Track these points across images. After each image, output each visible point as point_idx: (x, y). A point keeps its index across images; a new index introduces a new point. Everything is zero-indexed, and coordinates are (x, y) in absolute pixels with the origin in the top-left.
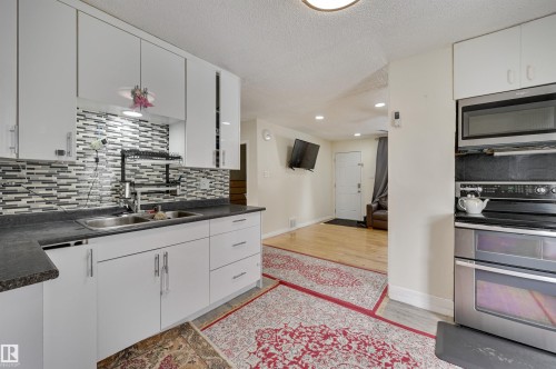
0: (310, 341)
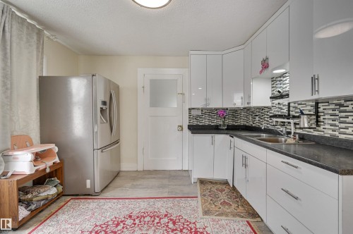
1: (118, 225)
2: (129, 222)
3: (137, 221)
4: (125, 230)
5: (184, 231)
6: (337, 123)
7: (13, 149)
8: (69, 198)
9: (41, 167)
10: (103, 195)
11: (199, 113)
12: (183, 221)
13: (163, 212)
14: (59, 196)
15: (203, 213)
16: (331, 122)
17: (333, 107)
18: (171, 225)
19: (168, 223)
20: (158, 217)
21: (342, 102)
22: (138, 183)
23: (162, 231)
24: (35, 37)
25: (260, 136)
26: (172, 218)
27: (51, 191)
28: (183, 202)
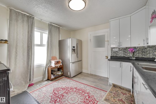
0: (67, 90)
1: (71, 89)
2: (75, 90)
3: (77, 91)
4: (72, 92)
5: (91, 102)
7: (52, 60)
8: (64, 77)
9: (57, 66)
10: (73, 79)
11: (117, 50)
12: (93, 98)
13: (88, 91)
14: (62, 75)
15: (105, 99)
18: (87, 97)
19: (87, 96)
20: (85, 92)
22: (86, 78)
23: (83, 98)
24: (57, 30)
26: (89, 95)
27: (60, 73)
28: (98, 91)
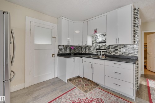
6: (115, 51)
11: (62, 47)
12: (82, 100)
13: (70, 102)
15: (85, 92)
16: (113, 51)
17: (114, 47)
21: (116, 45)
25: (90, 56)
28: (73, 93)
